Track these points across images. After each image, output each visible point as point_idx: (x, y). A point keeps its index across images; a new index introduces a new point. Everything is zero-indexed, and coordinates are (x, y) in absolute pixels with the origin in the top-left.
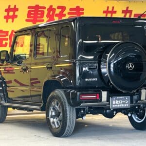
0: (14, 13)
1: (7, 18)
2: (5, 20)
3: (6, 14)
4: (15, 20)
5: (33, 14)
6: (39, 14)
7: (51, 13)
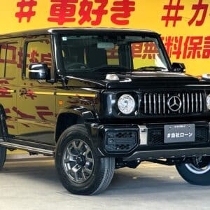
0: (31, 9)
1: (20, 15)
2: (18, 19)
3: (18, 10)
4: (32, 18)
5: (58, 10)
6: (68, 10)
7: (86, 8)
